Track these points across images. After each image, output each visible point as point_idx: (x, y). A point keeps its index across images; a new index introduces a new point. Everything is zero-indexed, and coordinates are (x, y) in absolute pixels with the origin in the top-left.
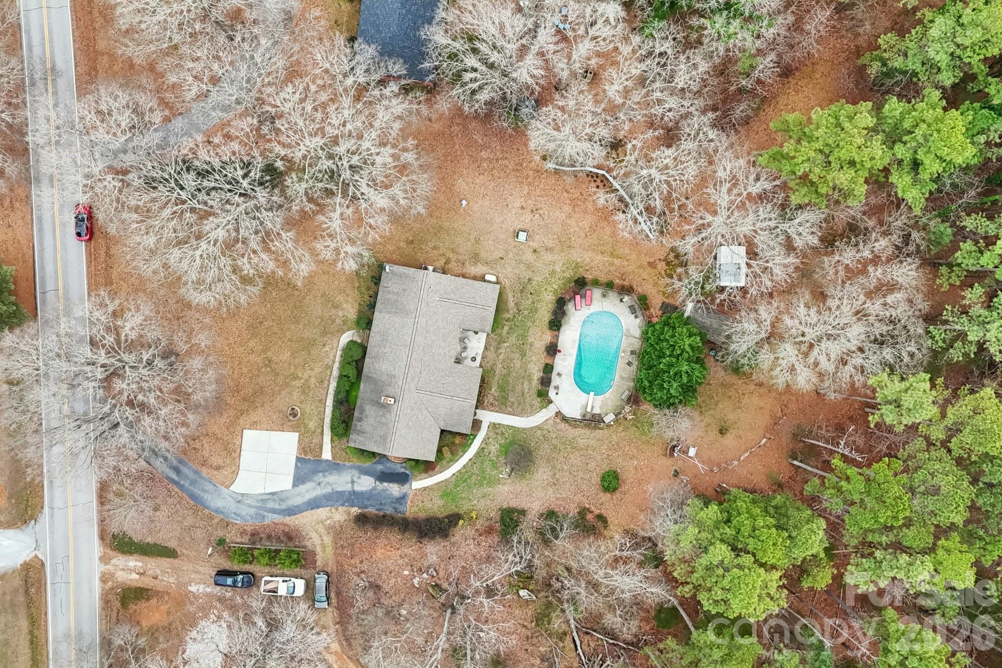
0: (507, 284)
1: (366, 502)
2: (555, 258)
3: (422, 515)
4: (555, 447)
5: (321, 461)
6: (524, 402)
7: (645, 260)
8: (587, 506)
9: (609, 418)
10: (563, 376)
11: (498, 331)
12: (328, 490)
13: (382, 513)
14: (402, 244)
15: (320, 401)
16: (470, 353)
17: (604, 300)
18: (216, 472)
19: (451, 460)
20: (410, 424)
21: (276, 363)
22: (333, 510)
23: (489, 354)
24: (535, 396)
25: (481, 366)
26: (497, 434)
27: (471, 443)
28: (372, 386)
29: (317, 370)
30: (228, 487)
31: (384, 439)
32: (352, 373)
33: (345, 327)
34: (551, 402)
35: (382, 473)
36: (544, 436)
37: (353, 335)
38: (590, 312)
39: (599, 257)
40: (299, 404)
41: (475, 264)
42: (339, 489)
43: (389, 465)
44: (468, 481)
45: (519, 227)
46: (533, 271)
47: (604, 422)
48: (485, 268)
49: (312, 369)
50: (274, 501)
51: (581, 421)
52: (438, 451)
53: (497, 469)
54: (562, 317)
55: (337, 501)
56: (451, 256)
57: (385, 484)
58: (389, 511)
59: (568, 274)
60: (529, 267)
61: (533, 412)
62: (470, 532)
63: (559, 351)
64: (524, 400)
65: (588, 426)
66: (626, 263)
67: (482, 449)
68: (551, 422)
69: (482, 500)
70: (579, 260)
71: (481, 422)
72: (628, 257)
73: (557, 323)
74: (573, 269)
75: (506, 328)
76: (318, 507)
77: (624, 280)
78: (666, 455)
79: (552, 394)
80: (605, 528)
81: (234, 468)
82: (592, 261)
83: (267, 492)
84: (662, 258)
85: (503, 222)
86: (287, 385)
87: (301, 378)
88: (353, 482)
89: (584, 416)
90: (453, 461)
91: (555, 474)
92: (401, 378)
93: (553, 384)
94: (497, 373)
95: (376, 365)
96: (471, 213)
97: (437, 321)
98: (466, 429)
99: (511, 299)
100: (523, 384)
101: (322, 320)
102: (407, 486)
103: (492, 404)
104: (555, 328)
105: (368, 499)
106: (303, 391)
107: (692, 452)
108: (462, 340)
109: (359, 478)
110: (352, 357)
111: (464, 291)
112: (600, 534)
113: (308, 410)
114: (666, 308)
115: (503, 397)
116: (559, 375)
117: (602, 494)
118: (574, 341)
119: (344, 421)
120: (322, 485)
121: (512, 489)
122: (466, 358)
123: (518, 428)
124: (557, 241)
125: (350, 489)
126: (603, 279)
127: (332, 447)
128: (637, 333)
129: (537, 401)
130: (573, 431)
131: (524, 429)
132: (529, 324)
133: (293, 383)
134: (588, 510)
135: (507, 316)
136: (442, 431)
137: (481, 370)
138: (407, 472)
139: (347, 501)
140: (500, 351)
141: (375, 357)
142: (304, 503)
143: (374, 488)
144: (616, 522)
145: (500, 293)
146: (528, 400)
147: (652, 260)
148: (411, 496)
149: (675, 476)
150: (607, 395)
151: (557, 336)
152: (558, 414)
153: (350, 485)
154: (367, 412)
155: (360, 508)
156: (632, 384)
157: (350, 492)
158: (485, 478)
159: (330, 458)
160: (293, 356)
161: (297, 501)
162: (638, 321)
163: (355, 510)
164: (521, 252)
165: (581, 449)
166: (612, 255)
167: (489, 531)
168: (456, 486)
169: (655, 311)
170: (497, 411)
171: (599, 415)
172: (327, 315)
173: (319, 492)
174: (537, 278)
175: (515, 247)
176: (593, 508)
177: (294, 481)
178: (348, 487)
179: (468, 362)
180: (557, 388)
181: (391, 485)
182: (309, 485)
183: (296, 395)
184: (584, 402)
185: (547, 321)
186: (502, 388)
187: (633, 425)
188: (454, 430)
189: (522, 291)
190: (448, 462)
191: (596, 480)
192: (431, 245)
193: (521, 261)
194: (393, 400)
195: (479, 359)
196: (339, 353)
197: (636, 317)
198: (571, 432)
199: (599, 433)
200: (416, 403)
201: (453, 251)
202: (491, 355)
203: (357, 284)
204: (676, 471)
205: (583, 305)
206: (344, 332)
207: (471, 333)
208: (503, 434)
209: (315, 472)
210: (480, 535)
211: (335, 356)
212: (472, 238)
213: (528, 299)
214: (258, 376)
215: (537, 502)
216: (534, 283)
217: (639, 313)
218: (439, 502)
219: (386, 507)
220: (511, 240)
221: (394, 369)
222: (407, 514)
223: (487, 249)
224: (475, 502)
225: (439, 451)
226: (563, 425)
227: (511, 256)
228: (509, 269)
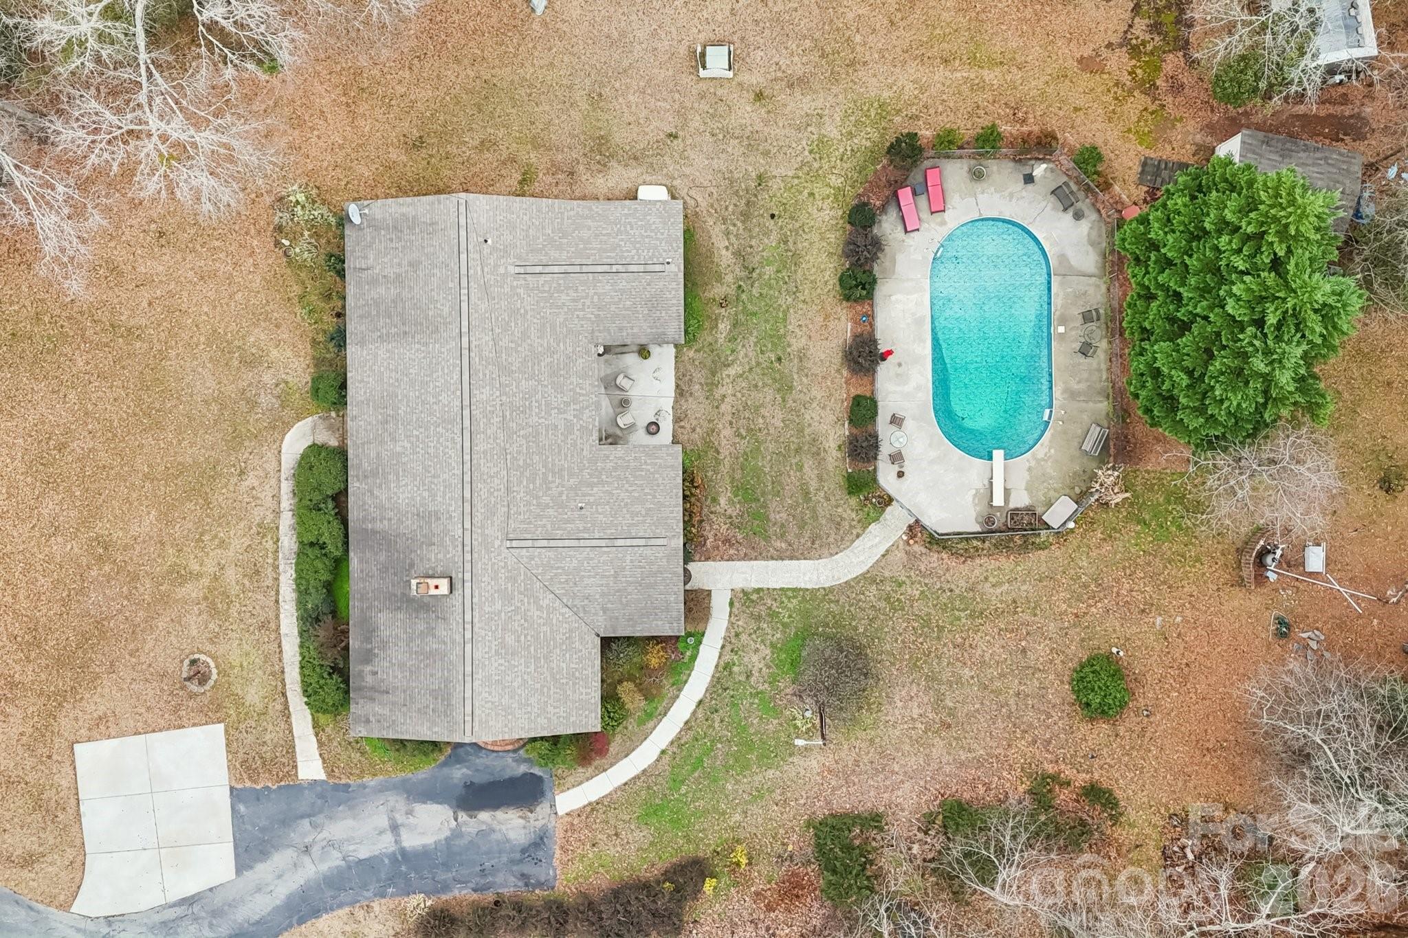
0: (703, 204)
1: (442, 876)
2: (819, 103)
3: (601, 881)
4: (927, 623)
5: (297, 789)
6: (815, 517)
7: (1068, 54)
8: (1050, 769)
9: (1060, 512)
10: (909, 424)
11: (705, 337)
12: (334, 860)
13: (490, 897)
14: (394, 155)
15: (263, 626)
16: (640, 414)
17: (978, 187)
18: (25, 874)
19: (650, 716)
20: (510, 639)
21: (126, 548)
22: (360, 914)
23: (690, 405)
24: (841, 494)
25: (675, 441)
26: (758, 618)
27: (694, 658)
28: (382, 557)
29: (238, 544)
30: (66, 906)
31: (443, 696)
32: (328, 533)
33: (287, 413)
34: (890, 500)
35: (469, 786)
36: (888, 599)
37: (314, 428)
38: (945, 231)
39: (940, 73)
40: (209, 647)
41: (604, 167)
42: (363, 853)
43: (482, 761)
44: (707, 762)
45: (702, 37)
46: (766, 153)
47: (1049, 527)
48: (633, 173)
49: (222, 544)
50: (196, 919)
51: (981, 536)
52: (604, 699)
53: (777, 712)
54: (874, 258)
55: (364, 886)
56: (533, 157)
57: (484, 816)
58: (508, 886)
59: (862, 141)
60: (752, 142)
61: (843, 536)
62: (742, 904)
63: (885, 356)
64: (814, 510)
65: (1004, 547)
66: (1018, 75)
67: (724, 670)
68: (900, 555)
69: (754, 809)
70: (886, 94)
71: (709, 593)
72: (1020, 59)
73: (862, 277)
74: (874, 124)
75: (724, 326)
76: (316, 913)
77: (1024, 121)
78: (1240, 583)
79: (886, 477)
80: (1115, 820)
81: (70, 853)
82: (922, 90)
83: (173, 897)
84: (1115, 39)
85: (654, 34)
86: (164, 600)
87: (199, 575)
88: (395, 828)
89: (989, 520)
90: (655, 716)
91: (940, 698)
92: (456, 515)
93: (885, 450)
94: (724, 452)
95: (382, 495)
96: (565, 27)
97: (525, 335)
98: (670, 623)
99: (720, 242)
100: (800, 468)
101: (223, 407)
102: (542, 810)
103: (727, 541)
104: (859, 292)
105: (446, 866)
106: (212, 607)
107: (1315, 559)
108: (610, 383)
109: (410, 813)
110: (318, 488)
111: (585, 234)
112: (1106, 841)
113: (235, 658)
114: (1157, 173)
115: (755, 516)
116: (896, 421)
117: (1085, 728)
118: (919, 322)
119: (335, 669)
120: (315, 850)
121: (829, 761)
122: (631, 427)
123: (813, 592)
124: (815, 57)
125: (392, 848)
126: (967, 129)
127: (321, 744)
128: (1088, 260)
129: (848, 507)
130: (965, 569)
131: (831, 590)
132: (785, 300)
133: (181, 592)
134: (1055, 778)
135: (718, 291)
136: (607, 643)
137: (679, 448)
138: (537, 771)
139: (391, 881)
140: (721, 391)
141: (375, 474)
142: (277, 909)
143: (456, 834)
144: (1142, 798)
145: (687, 232)
146: (824, 510)
147: (1087, 52)
148: (559, 834)
149: (1283, 635)
150: (1040, 450)
151: (871, 317)
152: (915, 529)
153: (388, 838)
154: (385, 633)
155: (428, 894)
156: (1104, 406)
157: (393, 857)
158: (750, 746)
159: (321, 775)
160: (166, 518)
161: (258, 907)
162: (1084, 226)
163: (418, 903)
164: (721, 108)
165: (999, 613)
166: (973, 61)
167: (792, 890)
168: (677, 781)
169: (1128, 190)
170: (746, 557)
171: (1030, 511)
172: (230, 390)
173: (310, 870)
174: (782, 170)
175: (702, 96)
176: (1068, 772)
177: (237, 856)
178: (386, 844)
179: (640, 437)
180: (896, 458)
181: (500, 814)
182: (281, 859)
183: (195, 623)
184: (979, 483)
185: (834, 281)
186: (746, 491)
187: (1128, 519)
188: (639, 631)
189: (746, 216)
190: (642, 722)
191: (1060, 691)
192: (472, 140)
193: (727, 132)
194: (444, 585)
195: (667, 427)
196: (286, 487)
197: (1078, 216)
198: (961, 573)
199: (1037, 561)
200: (513, 579)
201: (536, 143)
202: (697, 408)
203: (297, 289)
204: (1281, 622)
205: (925, 215)
206: (287, 426)
207: (631, 359)
208: (773, 615)
209: (287, 821)
210: (769, 908)
211: (276, 497)
212: (579, 95)
213: (767, 233)
214: (81, 591)
215: (907, 785)
216: (775, 185)
217: (1084, 205)
218: (639, 836)
219: (499, 878)
220: (687, 80)
221: (433, 496)
222: (560, 886)
223: (628, 117)
224: (737, 817)
225: (610, 698)
226: (934, 560)
227: (696, 122)
228: (699, 160)
